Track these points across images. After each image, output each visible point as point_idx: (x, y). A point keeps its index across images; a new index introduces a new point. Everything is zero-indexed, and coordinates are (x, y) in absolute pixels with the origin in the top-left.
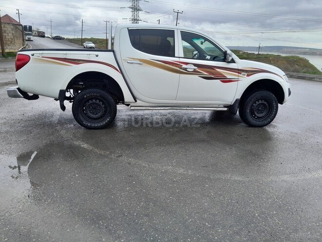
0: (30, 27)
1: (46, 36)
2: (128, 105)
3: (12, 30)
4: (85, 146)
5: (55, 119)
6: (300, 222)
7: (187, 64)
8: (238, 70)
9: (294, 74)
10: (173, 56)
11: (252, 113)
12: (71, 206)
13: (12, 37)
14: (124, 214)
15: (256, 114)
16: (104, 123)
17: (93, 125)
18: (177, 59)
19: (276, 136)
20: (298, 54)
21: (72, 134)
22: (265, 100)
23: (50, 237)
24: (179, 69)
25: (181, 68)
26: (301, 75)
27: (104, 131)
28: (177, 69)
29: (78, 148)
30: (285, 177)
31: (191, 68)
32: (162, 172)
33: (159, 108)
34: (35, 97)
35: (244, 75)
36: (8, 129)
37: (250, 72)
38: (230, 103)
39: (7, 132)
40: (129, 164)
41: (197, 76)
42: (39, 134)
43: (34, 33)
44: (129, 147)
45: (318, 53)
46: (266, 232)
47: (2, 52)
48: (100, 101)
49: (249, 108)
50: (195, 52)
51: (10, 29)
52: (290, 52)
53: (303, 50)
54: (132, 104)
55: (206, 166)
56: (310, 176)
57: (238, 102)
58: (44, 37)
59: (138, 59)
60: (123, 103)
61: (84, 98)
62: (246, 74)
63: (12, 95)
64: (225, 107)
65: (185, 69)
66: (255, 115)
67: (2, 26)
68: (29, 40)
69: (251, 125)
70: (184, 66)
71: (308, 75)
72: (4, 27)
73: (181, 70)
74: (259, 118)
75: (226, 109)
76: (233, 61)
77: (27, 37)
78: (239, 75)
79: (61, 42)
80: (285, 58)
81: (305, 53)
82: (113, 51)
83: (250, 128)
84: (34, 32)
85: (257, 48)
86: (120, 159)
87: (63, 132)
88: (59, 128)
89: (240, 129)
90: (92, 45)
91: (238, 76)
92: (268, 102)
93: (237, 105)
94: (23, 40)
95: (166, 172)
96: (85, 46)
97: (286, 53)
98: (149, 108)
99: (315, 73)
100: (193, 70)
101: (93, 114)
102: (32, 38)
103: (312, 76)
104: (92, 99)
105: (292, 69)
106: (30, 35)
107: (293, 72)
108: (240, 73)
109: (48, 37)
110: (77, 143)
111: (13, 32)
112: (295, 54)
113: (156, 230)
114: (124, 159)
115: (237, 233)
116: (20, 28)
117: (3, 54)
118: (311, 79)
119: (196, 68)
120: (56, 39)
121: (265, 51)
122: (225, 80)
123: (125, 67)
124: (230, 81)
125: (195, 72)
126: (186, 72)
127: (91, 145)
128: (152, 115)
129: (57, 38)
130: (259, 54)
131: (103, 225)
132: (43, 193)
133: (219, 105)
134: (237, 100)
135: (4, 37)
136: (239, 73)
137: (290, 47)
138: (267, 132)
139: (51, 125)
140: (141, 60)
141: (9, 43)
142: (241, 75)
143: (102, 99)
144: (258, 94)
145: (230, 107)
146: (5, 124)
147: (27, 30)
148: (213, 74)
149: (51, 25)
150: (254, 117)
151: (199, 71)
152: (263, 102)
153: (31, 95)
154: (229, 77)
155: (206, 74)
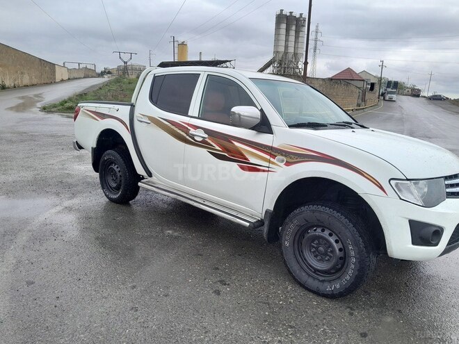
1: (421, 94)
7: (196, 127)
8: (271, 148)
10: (185, 113)
18: (187, 120)
24: (185, 135)
31: (200, 135)
35: (281, 161)
37: (293, 157)
41: (206, 150)
57: (269, 218)
59: (148, 116)
62: (285, 159)
65: (192, 136)
70: (192, 131)
73: (187, 137)
75: (248, 224)
76: (269, 130)
78: (272, 159)
82: (132, 105)
84: (406, 90)
91: (270, 162)
100: (200, 139)
108: (274, 157)
109: (424, 97)
119: (206, 136)
120: (434, 99)
123: (136, 126)
125: (203, 144)
126: (192, 141)
134: (267, 212)
136: (271, 155)
140: (150, 118)
142: (275, 161)
148: (227, 150)
149: (430, 79)
151: (210, 141)
154: (252, 160)
155: (218, 148)
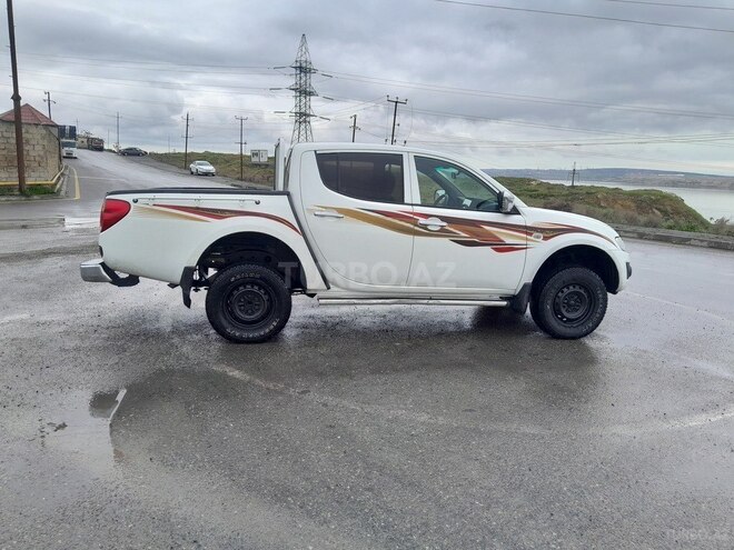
0: (73, 129)
1: (106, 147)
2: (312, 296)
3: (43, 138)
4: (236, 374)
5: (165, 324)
6: (643, 500)
7: (427, 216)
8: (526, 227)
9: (648, 230)
10: (401, 201)
11: (557, 312)
12: (232, 474)
13: (42, 153)
14: (329, 488)
15: (565, 313)
16: (267, 330)
17: (245, 335)
18: (409, 208)
19: (603, 356)
20: (660, 185)
21: (206, 352)
22: (581, 286)
23: (206, 522)
24: (412, 226)
25: (416, 225)
26: (661, 232)
27: (265, 346)
28: (410, 226)
29: (224, 376)
30: (619, 429)
31: (435, 224)
32: (388, 420)
33: (375, 301)
34: (132, 280)
35: (538, 237)
36: (78, 342)
37: (550, 232)
38: (512, 293)
39: (77, 349)
40: (325, 405)
41: (447, 239)
42: (140, 352)
43: (78, 142)
44: (321, 375)
45: (704, 182)
46: (581, 515)
47: (20, 185)
48: (260, 287)
49: (549, 302)
50: (441, 192)
51: (39, 137)
52: (643, 182)
53: (671, 177)
54: (319, 294)
55: (470, 410)
56: (666, 426)
57: (528, 290)
58: (101, 149)
59: (335, 208)
60: (304, 290)
61: (231, 283)
62: (542, 235)
63: (91, 276)
64: (502, 299)
65: (425, 226)
66: (562, 314)
67: (23, 131)
68: (70, 156)
69: (555, 336)
70: (422, 221)
71: (676, 233)
72: (27, 132)
73: (416, 228)
74: (569, 320)
75: (505, 303)
76: (515, 211)
77: (65, 151)
78: (529, 237)
79: (138, 162)
80: (631, 194)
81: (675, 184)
82: (288, 194)
83: (553, 342)
84: (80, 140)
85: (569, 172)
86: (306, 397)
87: (186, 349)
88: (176, 340)
89: (535, 343)
90: (210, 168)
91: (527, 239)
92: (587, 290)
93: (527, 295)
94: (61, 158)
95: (396, 419)
96: (194, 171)
97: (634, 183)
98: (355, 301)
99: (692, 229)
100: (439, 228)
101: (247, 313)
102: (76, 152)
103: (686, 234)
104: (244, 284)
105: (643, 219)
106: (73, 145)
107: (646, 225)
108: (531, 235)
109: (110, 151)
110: (218, 368)
111: (45, 143)
112: (654, 185)
113: (389, 511)
114: (314, 396)
115: (531, 516)
116: (55, 132)
117: (20, 190)
118: (683, 242)
119: (445, 224)
120: (129, 154)
121: (588, 179)
122: (502, 248)
123: (311, 223)
124: (511, 248)
125: (442, 233)
126: (425, 232)
127: (246, 372)
128: (357, 316)
129: (131, 154)
130: (573, 187)
131: (295, 504)
132: (176, 454)
133: (491, 294)
134: (525, 285)
135: (25, 153)
136: (527, 233)
137: (642, 171)
138: (587, 349)
139: (158, 336)
140: (340, 210)
141: (36, 164)
142: (532, 238)
143: (265, 284)
144: (566, 274)
145: (514, 300)
146: (67, 333)
147: (66, 135)
148: (477, 236)
149: (118, 124)
150: (561, 319)
151: (451, 229)
152: (577, 289)
153: (123, 276)
154: (508, 241)
155: (463, 235)
